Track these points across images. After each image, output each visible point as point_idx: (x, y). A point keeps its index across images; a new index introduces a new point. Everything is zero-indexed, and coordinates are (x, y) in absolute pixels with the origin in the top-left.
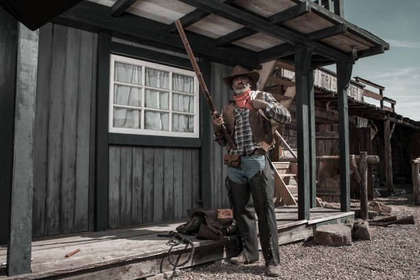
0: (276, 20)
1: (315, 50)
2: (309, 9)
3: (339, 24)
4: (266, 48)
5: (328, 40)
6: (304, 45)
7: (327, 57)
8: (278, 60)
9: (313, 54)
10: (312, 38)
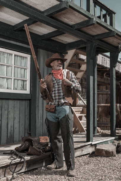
0: (76, 27)
1: (98, 45)
2: (95, 22)
3: (112, 31)
5: (106, 39)
6: (92, 42)
8: (77, 49)
10: (96, 38)
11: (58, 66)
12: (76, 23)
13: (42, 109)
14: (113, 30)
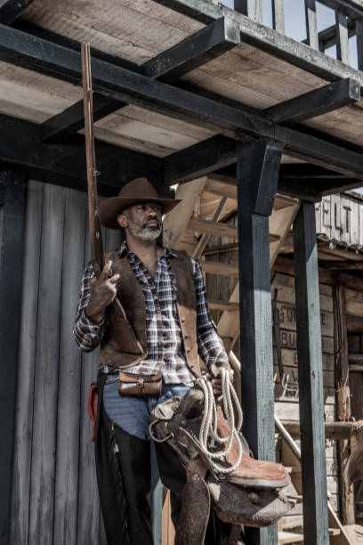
0: (160, 70)
1: (289, 150)
2: (232, 35)
3: (338, 79)
4: (179, 147)
6: (257, 137)
7: (331, 167)
8: (209, 175)
9: (285, 159)
11: (144, 226)
12: (157, 53)
13: (52, 449)
14: (345, 76)
